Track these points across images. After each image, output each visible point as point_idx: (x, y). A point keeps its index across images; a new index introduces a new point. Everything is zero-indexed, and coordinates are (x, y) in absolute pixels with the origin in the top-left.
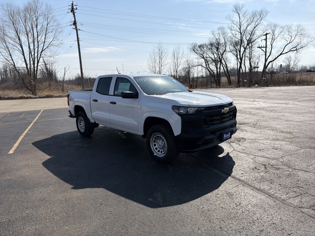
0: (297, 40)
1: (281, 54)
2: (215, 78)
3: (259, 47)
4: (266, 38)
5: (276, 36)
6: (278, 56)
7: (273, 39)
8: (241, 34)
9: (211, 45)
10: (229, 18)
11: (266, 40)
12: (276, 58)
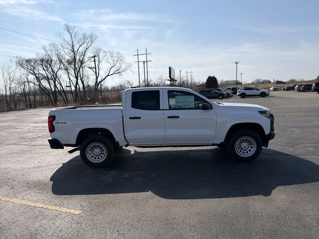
0: (118, 65)
1: (108, 75)
2: (49, 96)
3: (90, 68)
4: (95, 60)
5: (101, 59)
6: (106, 77)
7: (99, 62)
8: (75, 54)
9: (42, 60)
10: (60, 35)
11: (95, 61)
12: (104, 79)
